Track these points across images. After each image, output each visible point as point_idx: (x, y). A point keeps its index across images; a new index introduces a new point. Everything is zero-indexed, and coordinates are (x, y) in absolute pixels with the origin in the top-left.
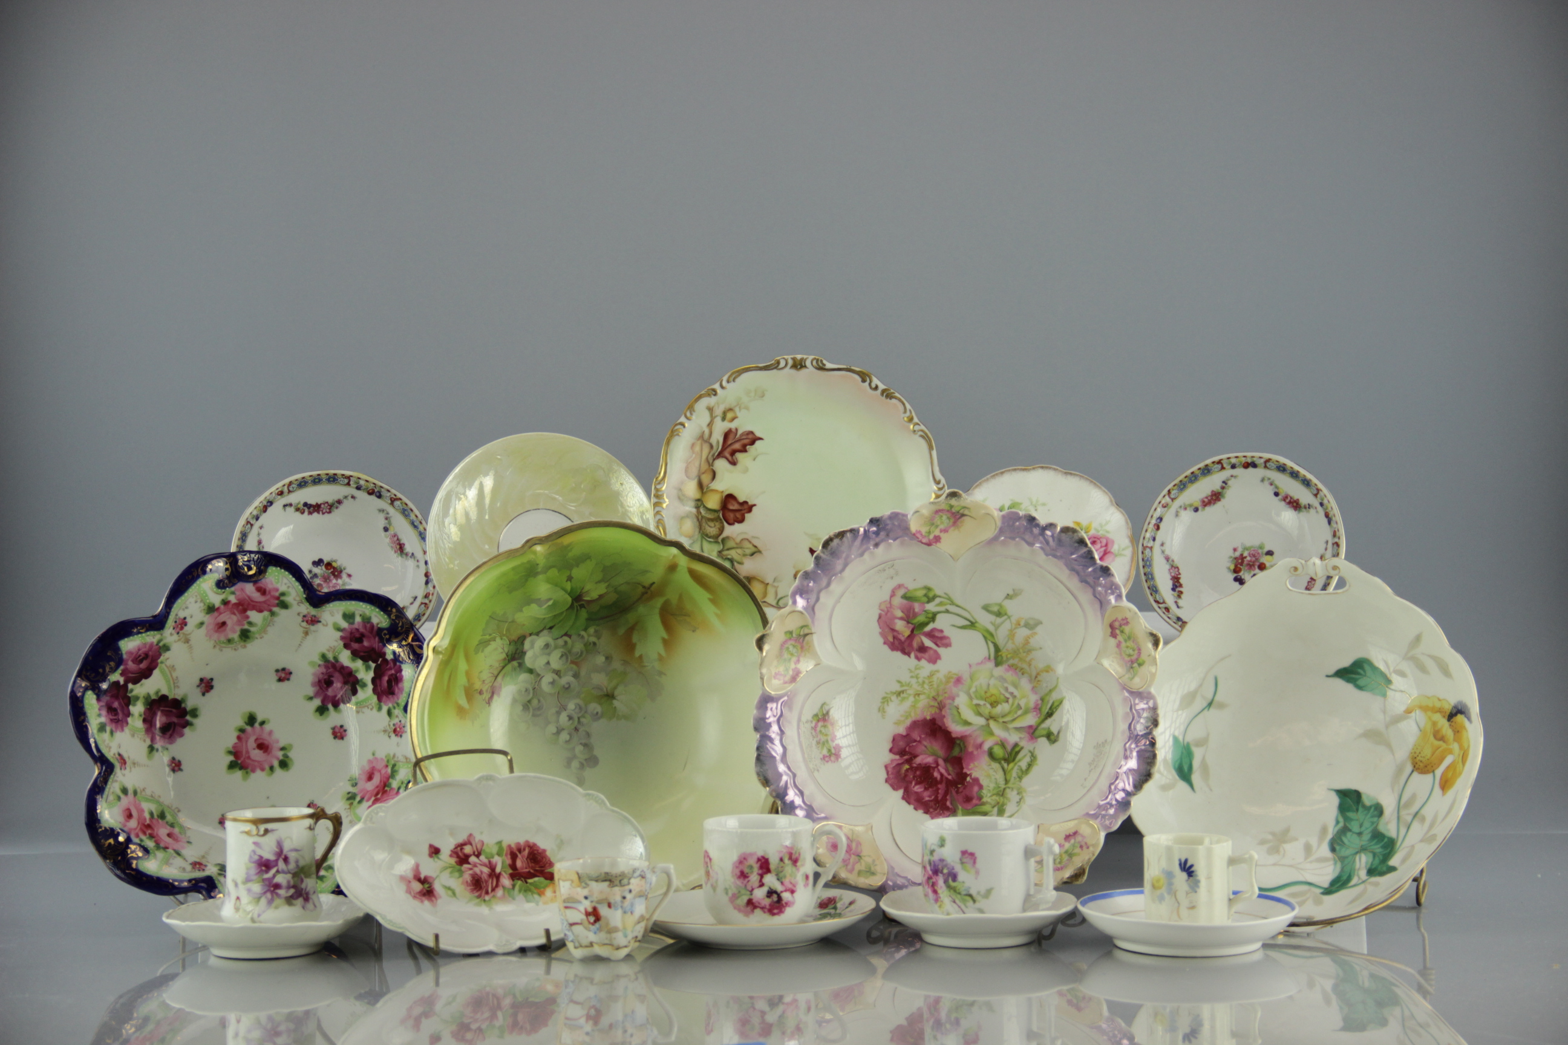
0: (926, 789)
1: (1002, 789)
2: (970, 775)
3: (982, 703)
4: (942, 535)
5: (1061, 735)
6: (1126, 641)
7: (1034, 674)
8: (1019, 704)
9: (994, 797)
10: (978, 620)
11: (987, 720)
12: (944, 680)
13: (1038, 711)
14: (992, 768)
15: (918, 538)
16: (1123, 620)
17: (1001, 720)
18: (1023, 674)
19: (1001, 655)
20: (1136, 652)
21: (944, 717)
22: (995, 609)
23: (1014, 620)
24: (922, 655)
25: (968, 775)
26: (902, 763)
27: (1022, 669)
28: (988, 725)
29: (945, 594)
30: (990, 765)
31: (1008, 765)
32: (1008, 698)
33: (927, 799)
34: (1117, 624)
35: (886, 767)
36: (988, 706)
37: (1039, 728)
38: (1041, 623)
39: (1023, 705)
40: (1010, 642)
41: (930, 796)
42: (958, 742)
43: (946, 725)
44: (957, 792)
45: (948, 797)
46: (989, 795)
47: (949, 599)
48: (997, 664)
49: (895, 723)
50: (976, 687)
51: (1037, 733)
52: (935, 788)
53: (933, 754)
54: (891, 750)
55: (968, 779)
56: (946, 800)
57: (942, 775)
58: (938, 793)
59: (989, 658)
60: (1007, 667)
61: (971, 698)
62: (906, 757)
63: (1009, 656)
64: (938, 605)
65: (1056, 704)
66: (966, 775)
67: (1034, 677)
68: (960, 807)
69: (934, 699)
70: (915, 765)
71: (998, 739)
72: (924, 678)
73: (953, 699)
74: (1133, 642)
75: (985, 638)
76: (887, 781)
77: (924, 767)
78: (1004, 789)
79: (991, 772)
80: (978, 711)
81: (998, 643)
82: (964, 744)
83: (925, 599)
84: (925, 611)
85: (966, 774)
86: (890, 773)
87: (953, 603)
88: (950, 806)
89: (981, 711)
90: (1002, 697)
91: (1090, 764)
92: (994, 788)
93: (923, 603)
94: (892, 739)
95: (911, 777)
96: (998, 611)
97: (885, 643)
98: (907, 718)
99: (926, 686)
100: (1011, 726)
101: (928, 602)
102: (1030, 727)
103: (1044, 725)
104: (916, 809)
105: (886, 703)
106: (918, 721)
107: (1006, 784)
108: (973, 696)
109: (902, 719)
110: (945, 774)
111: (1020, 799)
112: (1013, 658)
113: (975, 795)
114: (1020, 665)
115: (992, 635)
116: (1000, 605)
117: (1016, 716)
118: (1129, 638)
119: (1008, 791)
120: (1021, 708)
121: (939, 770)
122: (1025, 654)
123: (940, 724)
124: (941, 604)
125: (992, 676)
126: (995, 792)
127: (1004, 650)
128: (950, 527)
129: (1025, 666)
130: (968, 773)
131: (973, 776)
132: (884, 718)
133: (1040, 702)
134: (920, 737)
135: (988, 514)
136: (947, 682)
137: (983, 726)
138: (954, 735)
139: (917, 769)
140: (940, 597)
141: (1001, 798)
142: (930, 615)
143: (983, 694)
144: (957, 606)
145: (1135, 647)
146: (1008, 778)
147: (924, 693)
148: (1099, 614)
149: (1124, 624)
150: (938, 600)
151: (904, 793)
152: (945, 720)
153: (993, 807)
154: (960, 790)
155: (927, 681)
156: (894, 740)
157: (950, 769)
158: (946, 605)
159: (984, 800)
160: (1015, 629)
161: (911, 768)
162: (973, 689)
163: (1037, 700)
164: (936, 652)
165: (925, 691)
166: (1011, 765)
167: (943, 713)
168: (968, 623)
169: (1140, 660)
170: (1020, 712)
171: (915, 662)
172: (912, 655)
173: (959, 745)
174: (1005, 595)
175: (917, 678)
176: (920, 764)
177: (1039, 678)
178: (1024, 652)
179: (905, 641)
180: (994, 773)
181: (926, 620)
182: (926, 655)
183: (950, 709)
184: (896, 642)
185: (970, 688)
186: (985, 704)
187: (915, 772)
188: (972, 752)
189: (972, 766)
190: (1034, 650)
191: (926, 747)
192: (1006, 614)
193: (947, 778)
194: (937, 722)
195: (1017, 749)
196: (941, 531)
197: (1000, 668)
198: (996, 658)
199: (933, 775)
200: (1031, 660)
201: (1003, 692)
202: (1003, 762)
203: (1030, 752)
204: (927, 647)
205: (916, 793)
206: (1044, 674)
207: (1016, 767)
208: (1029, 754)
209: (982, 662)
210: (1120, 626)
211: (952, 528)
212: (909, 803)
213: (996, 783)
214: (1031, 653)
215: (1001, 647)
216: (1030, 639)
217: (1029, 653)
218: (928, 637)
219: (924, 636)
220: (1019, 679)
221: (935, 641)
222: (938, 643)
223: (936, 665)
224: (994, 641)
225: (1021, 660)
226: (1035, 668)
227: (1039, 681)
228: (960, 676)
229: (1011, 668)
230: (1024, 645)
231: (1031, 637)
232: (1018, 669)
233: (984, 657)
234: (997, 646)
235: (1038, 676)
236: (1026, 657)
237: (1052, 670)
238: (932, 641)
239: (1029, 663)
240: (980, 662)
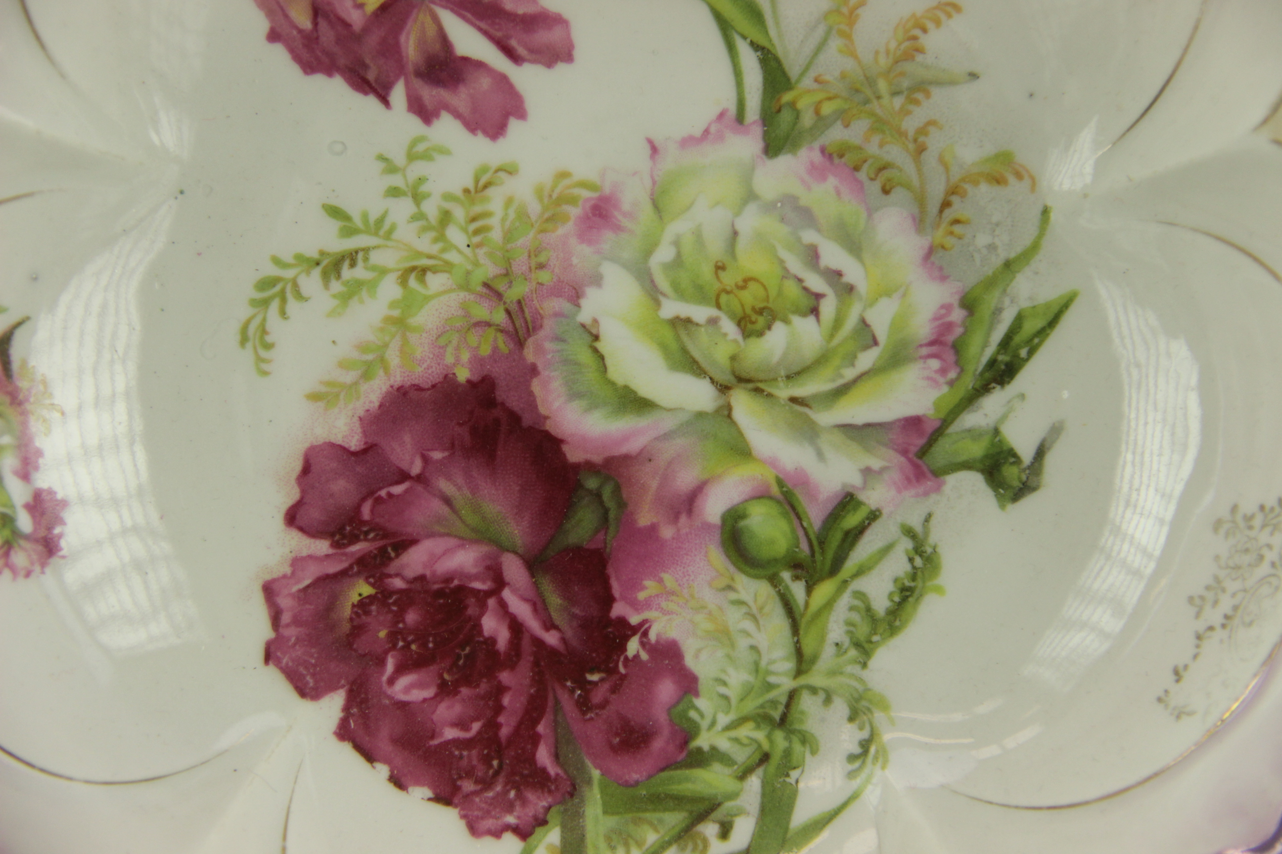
0: (445, 690)
1: (780, 695)
2: (642, 629)
3: (700, 313)
5: (1051, 460)
7: (936, 190)
8: (864, 324)
9: (746, 731)
11: (724, 389)
12: (535, 208)
13: (950, 357)
14: (740, 603)
17: (784, 392)
18: (886, 191)
19: (792, 105)
21: (534, 371)
24: (443, 94)
25: (634, 630)
26: (344, 574)
27: (884, 167)
28: (726, 412)
30: (730, 588)
31: (809, 590)
32: (818, 296)
33: (450, 733)
35: (269, 590)
36: (729, 327)
37: (954, 428)
39: (881, 330)
40: (835, 44)
41: (462, 724)
42: (592, 483)
43: (542, 410)
44: (584, 705)
45: (540, 728)
46: (723, 720)
48: (773, 147)
49: (314, 397)
50: (677, 243)
51: (943, 451)
52: (484, 687)
53: (479, 536)
54: (292, 518)
55: (633, 646)
56: (536, 740)
57: (516, 627)
58: (499, 709)
59: (740, 118)
60: (817, 156)
61: (654, 294)
62: (358, 548)
63: (827, 109)
65: (1030, 327)
66: (625, 630)
67: (933, 208)
68: (596, 774)
69: (492, 292)
70: (398, 583)
71: (769, 476)
72: (448, 197)
73: (576, 296)
75: (724, 25)
76: (269, 656)
77: (440, 593)
78: (792, 695)
79: (735, 618)
80: (684, 351)
81: (780, 52)
82: (617, 490)
85: (622, 622)
86: (286, 618)
88: (553, 770)
89: (696, 354)
90: (792, 290)
91: (1197, 603)
92: (747, 692)
94: (297, 466)
95: (382, 634)
97: (274, 36)
98: (366, 375)
99: (456, 235)
100: (826, 417)
102: (913, 423)
103: (972, 419)
104: (398, 781)
105: (275, 305)
106: (418, 388)
107: (799, 672)
108: (663, 283)
109: (349, 377)
110: (533, 624)
111: (865, 745)
112: (844, 117)
113: (661, 717)
114: (873, 148)
115: (754, 13)
117: (849, 374)
119: (808, 703)
120: (875, 343)
121: (503, 605)
122: (898, 102)
123: (514, 402)
125: (750, 196)
126: (750, 706)
127: (807, 82)
129: (895, 153)
130: (634, 620)
131: (653, 636)
132: (265, 373)
133: (957, 315)
134: (426, 460)
136: (553, 219)
137: (700, 415)
138: (574, 455)
139: (406, 598)
141: (779, 736)
143: (707, 272)
146: (808, 648)
147: (448, 267)
151: (346, 708)
152: (536, 387)
153: (742, 776)
154: (597, 697)
155: (459, 213)
156: (306, 470)
157: (554, 600)
159: (703, 741)
161: (383, 595)
162: (664, 254)
163: (948, 308)
164: (503, 81)
165: (452, 257)
166: (825, 590)
167: (529, 354)
170: (867, 359)
171: (414, 124)
172: (398, 94)
173: (597, 496)
175: (418, 198)
176: (422, 578)
177: (958, 209)
178: (895, 93)
179: (366, 30)
180: (748, 625)
182: (460, 98)
183: (558, 339)
184: (327, 35)
185: (648, 253)
186: (713, 322)
187: (399, 616)
188: (653, 529)
189: (650, 587)
190: (939, 83)
191: (447, 501)
193: (538, 643)
194: (501, 395)
195: (852, 520)
197: (784, 161)
198: (769, 117)
199: (477, 627)
200: (922, 131)
201: (795, 265)
202: (786, 575)
203: (909, 532)
204: (465, 60)
205: (403, 706)
206: (984, 187)
207: (845, 599)
208: (906, 544)
209: (707, 132)
212: (370, 757)
213: (756, 668)
214: (928, 95)
215: (793, 65)
216: (925, 30)
217: (919, 96)
218: (469, 16)
219: (452, 10)
220: (870, 212)
221: (499, 34)
222: (513, 43)
223: (501, 141)
224: (762, 41)
225: (880, 125)
226: (941, 160)
227: (957, 222)
228: (607, 191)
229: (836, 160)
230: (896, 62)
231: (930, 25)
232: (865, 167)
233: (717, 110)
234: (777, 60)
235: (955, 199)
236: (905, 112)
237: (1019, 176)
238: (486, 33)
239: (915, 141)
240: (698, 132)
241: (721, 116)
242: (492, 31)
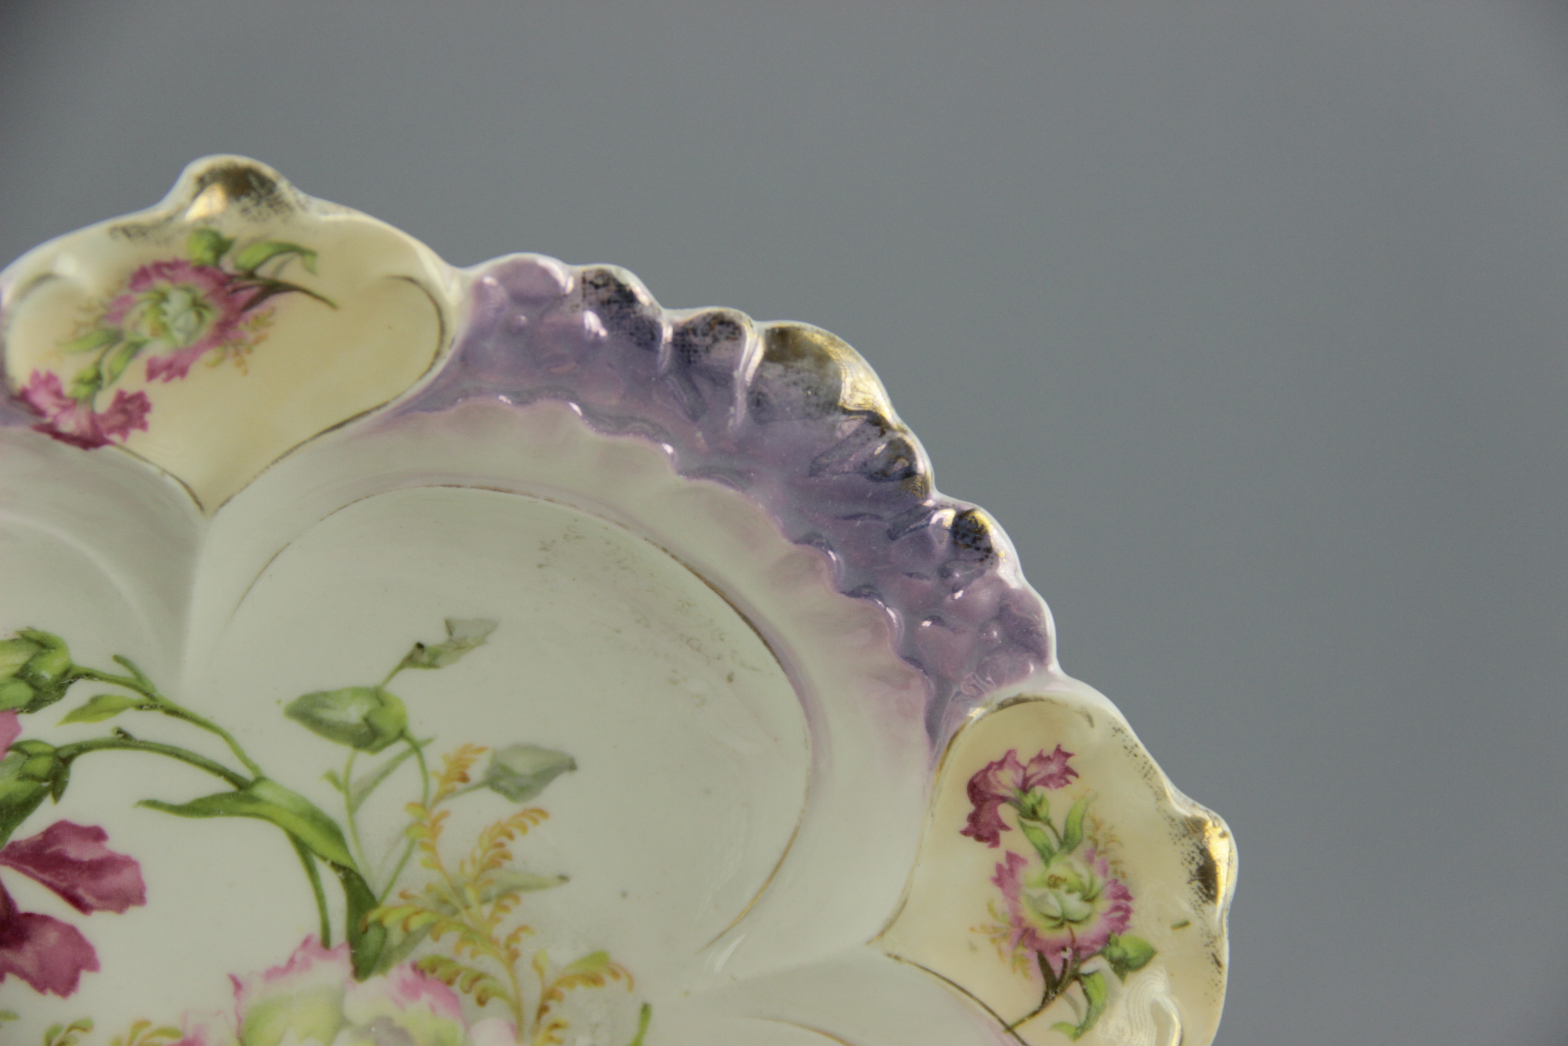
4: (157, 391)
6: (1046, 855)
7: (532, 996)
10: (267, 771)
15: (38, 412)
16: (1041, 759)
19: (379, 923)
20: (1104, 905)
22: (353, 713)
23: (436, 758)
24: (8, 954)
27: (478, 978)
29: (118, 659)
34: (1006, 780)
38: (572, 766)
40: (419, 856)
47: (138, 682)
48: (362, 969)
59: (326, 942)
60: (408, 974)
63: (416, 924)
64: (79, 714)
67: (530, 1013)
74: (1090, 859)
75: (303, 848)
81: (362, 869)
83: (22, 693)
84: (18, 748)
87: (151, 702)
93: (14, 711)
96: (366, 720)
101: (33, 706)
112: (432, 930)
114: (465, 960)
115: (333, 832)
116: (378, 696)
118: (1068, 842)
122: (487, 910)
124: (94, 708)
125: (342, 1023)
127: (393, 898)
128: (196, 351)
129: (489, 963)
135: (411, 280)
140: (90, 675)
142: (41, 766)
144: (173, 712)
145: (1100, 881)
148: (917, 732)
149: (1045, 781)
150: (79, 693)
158: (116, 710)
160: (441, 797)
164: (71, 933)
168: (223, 786)
169: (1126, 945)
174: (408, 647)
177: (557, 1012)
178: (485, 901)
181: (24, 788)
182: (26, 957)
190: (529, 888)
192: (402, 734)
196: (152, 373)
197: (375, 983)
198: (356, 938)
200: (514, 937)
204: (29, 916)
206: (582, 990)
209: (292, 961)
210: (1025, 787)
211: (210, 355)
214: (517, 900)
215: (376, 883)
216: (511, 836)
217: (508, 902)
218: (31, 869)
219: (12, 866)
220: (467, 1026)
221: (64, 885)
222: (80, 892)
223: (73, 997)
224: (343, 861)
225: (470, 935)
226: (536, 966)
227: (556, 1026)
228: (190, 1034)
229: (429, 976)
230: (483, 870)
231: (516, 832)
232: (459, 980)
233: (300, 938)
234: (360, 878)
235: (553, 1004)
236: (494, 919)
237: (615, 974)
238: (50, 885)
239: (508, 947)
240: (282, 962)
241: (306, 942)
242: (56, 882)
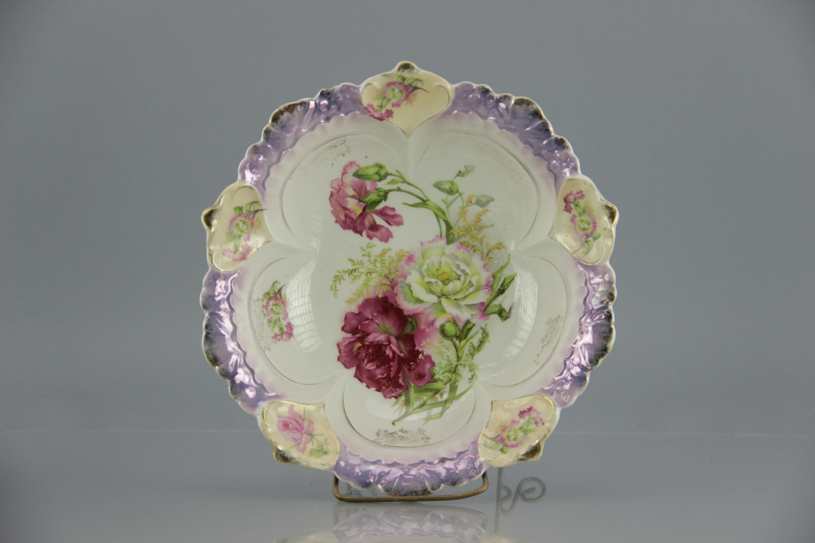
0: (378, 367)
1: (454, 366)
2: (422, 352)
3: (433, 280)
4: (394, 109)
5: (512, 311)
6: (580, 215)
7: (486, 251)
8: (470, 281)
9: (446, 374)
10: (430, 198)
11: (439, 297)
12: (395, 258)
13: (490, 288)
14: (444, 346)
15: (370, 112)
16: (578, 193)
17: (453, 297)
18: (474, 252)
19: (453, 233)
20: (591, 225)
21: (396, 294)
22: (447, 186)
23: (465, 197)
24: (374, 233)
25: (420, 352)
26: (355, 341)
27: (474, 246)
28: (440, 303)
29: (397, 171)
30: (442, 342)
31: (460, 342)
32: (460, 276)
33: (379, 376)
34: (571, 198)
35: (338, 345)
36: (440, 283)
37: (491, 305)
38: (493, 200)
39: (474, 282)
40: (462, 219)
41: (382, 374)
42: (410, 320)
43: (399, 303)
44: (409, 370)
45: (400, 375)
46: (441, 372)
47: (401, 177)
48: (449, 242)
49: (347, 302)
50: (428, 265)
51: (489, 310)
52: (387, 366)
53: (385, 332)
54: (343, 329)
55: (420, 356)
56: (399, 377)
57: (394, 352)
58: (390, 371)
59: (441, 236)
60: (459, 244)
61: (423, 276)
62: (358, 335)
64: (390, 183)
65: (507, 281)
66: (418, 352)
67: (485, 255)
68: (412, 385)
69: (386, 277)
70: (367, 343)
71: (450, 317)
72: (376, 256)
73: (405, 277)
74: (588, 215)
75: (437, 216)
76: (338, 360)
77: (376, 345)
78: (456, 366)
79: (443, 349)
80: (430, 289)
81: (449, 221)
82: (416, 321)
83: (377, 177)
84: (377, 189)
85: (418, 351)
86: (342, 351)
87: (404, 181)
88: (403, 384)
89: (433, 289)
90: (454, 275)
91: (543, 340)
92: (446, 366)
93: (376, 181)
94: (344, 317)
95: (364, 355)
96: (450, 188)
97: (336, 222)
98: (359, 296)
99: (378, 264)
100: (463, 303)
101: (380, 180)
102: (482, 304)
103: (496, 302)
104: (368, 387)
105: (338, 281)
106: (370, 299)
107: (458, 361)
108: (425, 274)
109: (355, 297)
110: (398, 352)
111: (473, 376)
112: (464, 235)
113: (427, 372)
114: (471, 242)
115: (443, 213)
116: (452, 183)
117: (467, 293)
118: (584, 212)
119: (460, 368)
120: (473, 286)
121: (391, 348)
122: (476, 232)
123: (392, 302)
124: (392, 182)
125: (444, 254)
126: (447, 369)
127: (456, 228)
128: (402, 101)
129: (476, 243)
130: (420, 350)
131: (425, 354)
132: (336, 297)
133: (491, 279)
134: (373, 315)
135: (441, 86)
136: (400, 260)
137: (434, 303)
138: (406, 313)
139: (369, 347)
140: (391, 174)
141: (454, 375)
142: (382, 194)
143: (435, 271)
144: (409, 184)
145: (590, 220)
146: (460, 355)
147: (376, 272)
148: (553, 188)
149: (579, 198)
150: (389, 178)
151: (356, 371)
152: (397, 298)
153: (445, 384)
154: (413, 367)
155: (379, 260)
156: (346, 318)
157: (402, 346)
158: (397, 183)
159: (436, 377)
160: (466, 206)
161: (364, 346)
162: (425, 267)
163: (489, 277)
164: (387, 230)
165: (377, 269)
166: (463, 342)
167: (395, 291)
168: (420, 201)
169: (595, 234)
170: (471, 290)
171: (368, 240)
172: (364, 233)
173: (411, 322)
174: (457, 172)
175: (369, 256)
176: (372, 342)
177: (491, 255)
178: (476, 230)
179: (357, 219)
180: (446, 351)
181: (378, 198)
182: (378, 234)
183: (402, 287)
184: (348, 221)
185: (421, 267)
186: (436, 282)
187: (367, 350)
188: (424, 329)
189: (424, 343)
190: (485, 227)
191: (378, 324)
192: (457, 192)
193: (399, 356)
194: (389, 300)
195: (469, 326)
196: (393, 106)
197: (451, 246)
198: (448, 236)
199: (385, 353)
200: (482, 238)
201: (455, 269)
202: (455, 339)
203: (482, 328)
204: (379, 225)
205: (369, 370)
206: (496, 251)
207: (468, 344)
208: (481, 331)
209: (434, 240)
210: (575, 199)
211: (405, 102)
212: (361, 381)
213: (448, 360)
214: (483, 230)
215: (452, 224)
216: (481, 216)
217: (481, 230)
218: (379, 215)
219: (376, 214)
220: (471, 256)
221: (386, 219)
222: (390, 221)
223: (388, 243)
224: (445, 219)
225: (472, 237)
226: (486, 244)
227: (490, 258)
228: (412, 254)
229: (463, 245)
230: (475, 223)
231: (482, 215)
232: (469, 246)
233: (435, 235)
234: (449, 223)
235: (490, 253)
236: (478, 234)
237: (503, 247)
238: (383, 219)
239: (480, 240)
240: (431, 240)
241: (437, 236)
242: (385, 219)
